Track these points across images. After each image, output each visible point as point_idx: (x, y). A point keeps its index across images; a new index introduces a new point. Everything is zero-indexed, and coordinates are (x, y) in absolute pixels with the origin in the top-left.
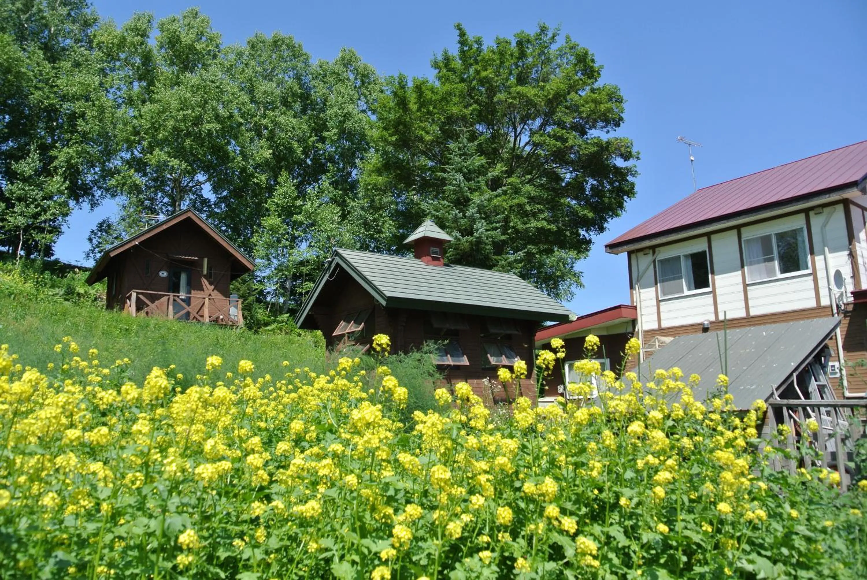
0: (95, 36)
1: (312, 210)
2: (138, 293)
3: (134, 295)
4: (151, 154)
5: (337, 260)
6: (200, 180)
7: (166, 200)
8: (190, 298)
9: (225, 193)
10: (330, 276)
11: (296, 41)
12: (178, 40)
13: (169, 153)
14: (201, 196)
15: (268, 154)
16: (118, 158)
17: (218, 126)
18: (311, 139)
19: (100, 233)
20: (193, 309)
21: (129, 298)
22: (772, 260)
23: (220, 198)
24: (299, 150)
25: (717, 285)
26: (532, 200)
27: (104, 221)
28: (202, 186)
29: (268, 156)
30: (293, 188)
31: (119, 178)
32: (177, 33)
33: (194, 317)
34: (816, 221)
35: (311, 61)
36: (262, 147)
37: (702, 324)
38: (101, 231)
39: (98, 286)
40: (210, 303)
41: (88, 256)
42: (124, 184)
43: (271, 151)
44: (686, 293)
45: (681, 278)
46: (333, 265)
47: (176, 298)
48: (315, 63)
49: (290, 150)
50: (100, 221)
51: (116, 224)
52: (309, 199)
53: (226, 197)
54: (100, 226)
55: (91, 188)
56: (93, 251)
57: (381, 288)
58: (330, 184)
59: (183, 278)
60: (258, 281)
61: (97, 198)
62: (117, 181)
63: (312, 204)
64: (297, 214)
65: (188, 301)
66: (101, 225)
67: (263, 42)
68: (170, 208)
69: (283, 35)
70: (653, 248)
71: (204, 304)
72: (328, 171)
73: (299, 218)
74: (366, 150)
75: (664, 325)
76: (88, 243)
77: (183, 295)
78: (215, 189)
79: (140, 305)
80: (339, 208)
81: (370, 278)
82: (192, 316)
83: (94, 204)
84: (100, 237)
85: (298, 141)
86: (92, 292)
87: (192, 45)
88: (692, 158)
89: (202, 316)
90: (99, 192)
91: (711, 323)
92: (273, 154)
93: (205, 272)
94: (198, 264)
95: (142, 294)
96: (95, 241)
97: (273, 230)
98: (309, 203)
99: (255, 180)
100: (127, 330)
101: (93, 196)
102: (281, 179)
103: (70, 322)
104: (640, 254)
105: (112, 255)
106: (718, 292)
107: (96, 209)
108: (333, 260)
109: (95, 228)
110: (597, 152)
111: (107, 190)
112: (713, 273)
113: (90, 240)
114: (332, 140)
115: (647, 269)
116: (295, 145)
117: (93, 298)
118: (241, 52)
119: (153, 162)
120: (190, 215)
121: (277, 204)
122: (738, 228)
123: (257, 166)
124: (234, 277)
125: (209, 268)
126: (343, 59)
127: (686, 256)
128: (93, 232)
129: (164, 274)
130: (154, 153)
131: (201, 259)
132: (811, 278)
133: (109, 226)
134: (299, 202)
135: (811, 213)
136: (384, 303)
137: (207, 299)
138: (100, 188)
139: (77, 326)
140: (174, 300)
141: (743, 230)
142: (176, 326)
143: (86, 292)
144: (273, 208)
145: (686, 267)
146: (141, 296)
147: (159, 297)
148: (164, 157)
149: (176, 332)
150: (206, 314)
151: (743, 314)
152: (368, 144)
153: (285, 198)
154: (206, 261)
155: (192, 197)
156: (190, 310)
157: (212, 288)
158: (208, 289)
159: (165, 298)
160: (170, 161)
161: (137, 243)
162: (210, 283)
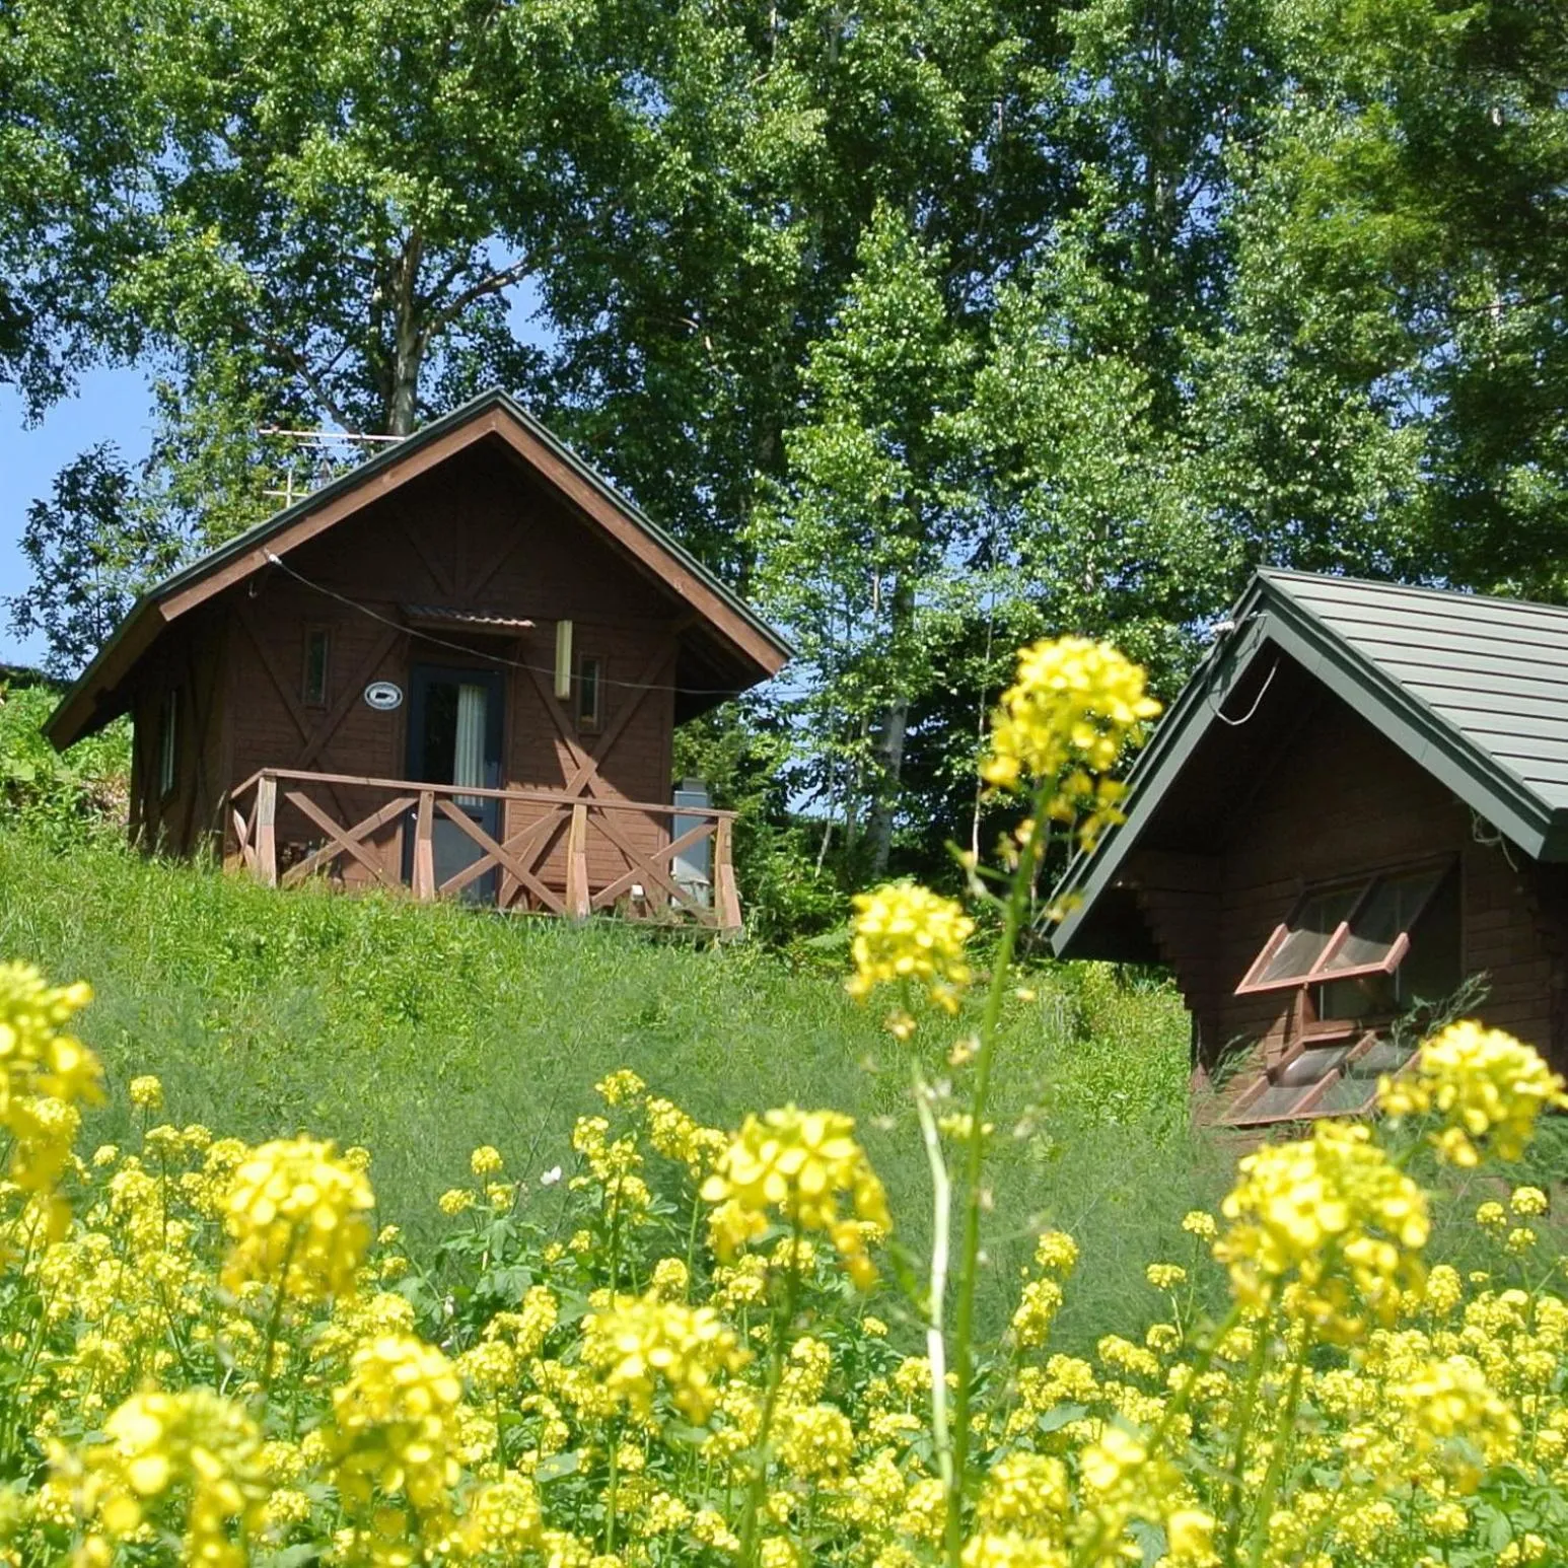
1: (1016, 388)
2: (281, 782)
3: (267, 794)
4: (294, 151)
5: (1269, 625)
6: (499, 266)
7: (347, 361)
8: (500, 802)
9: (602, 322)
10: (1233, 706)
13: (371, 145)
14: (503, 335)
15: (805, 128)
16: (147, 179)
18: (1001, 49)
19: (69, 517)
20: (514, 854)
21: (246, 804)
23: (584, 344)
24: (948, 107)
27: (86, 464)
28: (507, 292)
29: (811, 138)
30: (930, 284)
31: (159, 268)
33: (523, 890)
36: (777, 97)
38: (73, 505)
39: (88, 750)
41: (24, 616)
42: (179, 295)
43: (820, 115)
46: (1246, 654)
47: (447, 807)
49: (909, 104)
50: (71, 461)
51: (136, 476)
52: (1006, 336)
53: (605, 339)
54: (70, 484)
55: (28, 319)
56: (44, 596)
57: (1517, 769)
58: (1091, 261)
59: (470, 713)
60: (762, 725)
61: (59, 362)
62: (150, 280)
63: (1021, 356)
64: (951, 407)
65: (491, 817)
66: (72, 481)
68: (362, 397)
71: (562, 831)
72: (1081, 199)
73: (964, 424)
74: (1263, 90)
76: (24, 559)
77: (468, 786)
78: (563, 306)
79: (295, 840)
80: (1138, 374)
81: (1455, 719)
82: (508, 886)
83: (42, 392)
84: (71, 535)
85: (939, 60)
86: (67, 775)
89: (559, 888)
90: (66, 338)
92: (828, 128)
93: (564, 684)
94: (536, 651)
95: (297, 785)
96: (52, 551)
97: (841, 482)
98: (1005, 355)
99: (752, 257)
100: (259, 948)
101: (41, 353)
102: (870, 247)
103: (27, 913)
105: (171, 612)
108: (1245, 627)
109: (50, 496)
111: (98, 323)
113: (34, 546)
114: (1102, 48)
116: (931, 79)
117: (70, 800)
119: (304, 189)
120: (497, 423)
121: (855, 363)
123: (758, 191)
124: (687, 709)
125: (581, 666)
128: (40, 511)
130: (308, 147)
131: (548, 623)
133: (108, 484)
134: (958, 353)
136: (1531, 842)
137: (576, 812)
138: (70, 317)
139: (55, 929)
140: (439, 815)
142: (464, 934)
143: (41, 778)
144: (840, 380)
146: (298, 799)
148: (351, 164)
149: (466, 960)
150: (577, 877)
152: (1273, 61)
153: (894, 334)
154: (566, 630)
155: (462, 343)
156: (506, 860)
157: (589, 764)
158: (577, 763)
159: (397, 806)
160: (376, 183)
161: (274, 558)
162: (589, 742)
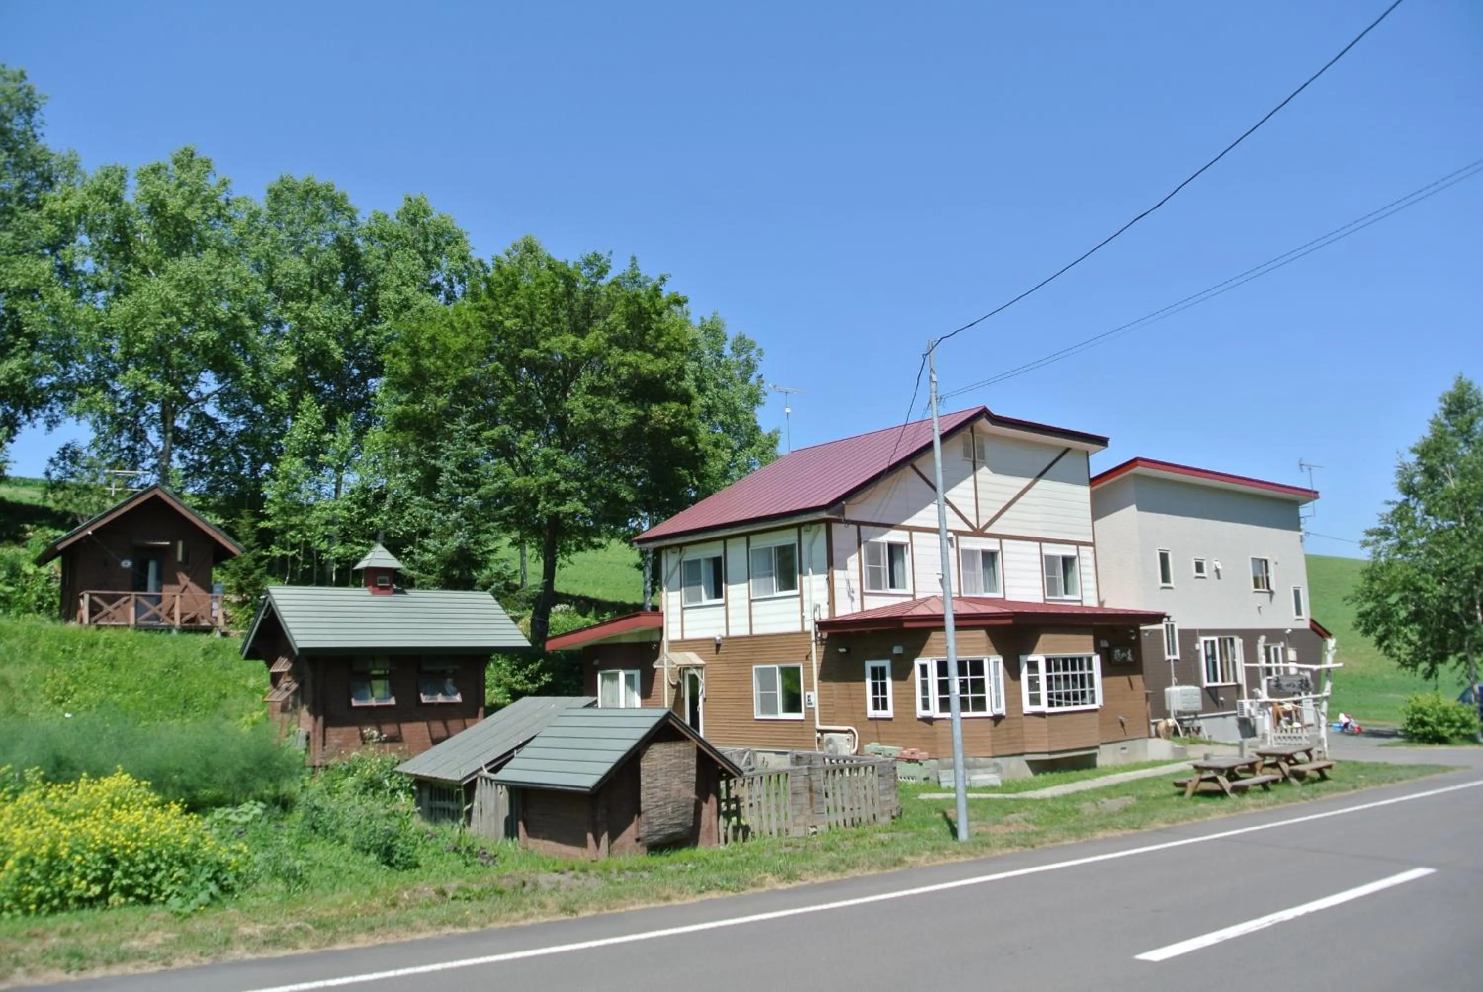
0: (45, 201)
2: (91, 595)
3: (86, 598)
4: (124, 373)
8: (159, 594)
11: (337, 190)
12: (163, 205)
13: (149, 372)
15: (290, 362)
17: (215, 335)
19: (62, 463)
20: (161, 610)
21: (82, 598)
22: (771, 575)
24: (338, 353)
25: (729, 597)
26: (568, 476)
27: (68, 446)
29: (291, 366)
30: (320, 416)
32: (160, 197)
33: (164, 619)
34: (806, 538)
35: (359, 217)
37: (714, 639)
38: (64, 458)
40: (181, 602)
43: (295, 358)
44: (706, 601)
45: (700, 584)
47: (141, 599)
48: (364, 218)
51: (85, 451)
54: (62, 452)
59: (152, 567)
61: (57, 413)
65: (156, 599)
66: (64, 450)
67: (291, 190)
69: (320, 180)
70: (681, 546)
71: (173, 605)
75: (688, 636)
77: (151, 591)
79: (94, 610)
82: (161, 618)
83: (52, 423)
87: (182, 214)
88: (788, 410)
89: (173, 618)
91: (723, 638)
93: (180, 558)
94: (171, 551)
95: (97, 595)
101: (52, 410)
102: (303, 405)
104: (669, 552)
105: (59, 547)
106: (730, 604)
107: (56, 430)
109: (56, 456)
110: (635, 425)
112: (726, 582)
115: (674, 570)
116: (332, 344)
118: (255, 212)
120: (157, 492)
122: (748, 535)
124: (213, 565)
125: (186, 554)
126: (407, 211)
127: (708, 560)
128: (52, 461)
129: (127, 564)
131: (175, 543)
132: (798, 599)
133: (75, 453)
134: (328, 437)
135: (803, 529)
137: (178, 597)
140: (138, 601)
141: (752, 538)
145: (706, 572)
146: (96, 599)
147: (116, 598)
148: (142, 379)
150: (177, 616)
151: (746, 632)
153: (307, 432)
154: (180, 545)
156: (157, 611)
157: (188, 579)
158: (183, 578)
159: (125, 598)
160: (150, 384)
161: (90, 532)
162: (187, 573)
